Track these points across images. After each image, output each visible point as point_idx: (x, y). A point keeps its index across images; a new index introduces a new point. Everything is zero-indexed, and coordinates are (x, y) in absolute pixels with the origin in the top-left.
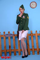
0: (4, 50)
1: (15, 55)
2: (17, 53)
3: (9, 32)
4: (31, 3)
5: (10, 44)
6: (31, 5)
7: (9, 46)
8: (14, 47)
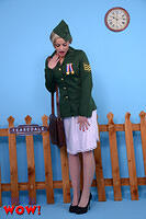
0: (9, 184)
1: (51, 201)
2: (58, 196)
3: (28, 119)
4: (110, 14)
5: (30, 163)
6: (109, 18)
7: (29, 169)
8: (47, 174)
